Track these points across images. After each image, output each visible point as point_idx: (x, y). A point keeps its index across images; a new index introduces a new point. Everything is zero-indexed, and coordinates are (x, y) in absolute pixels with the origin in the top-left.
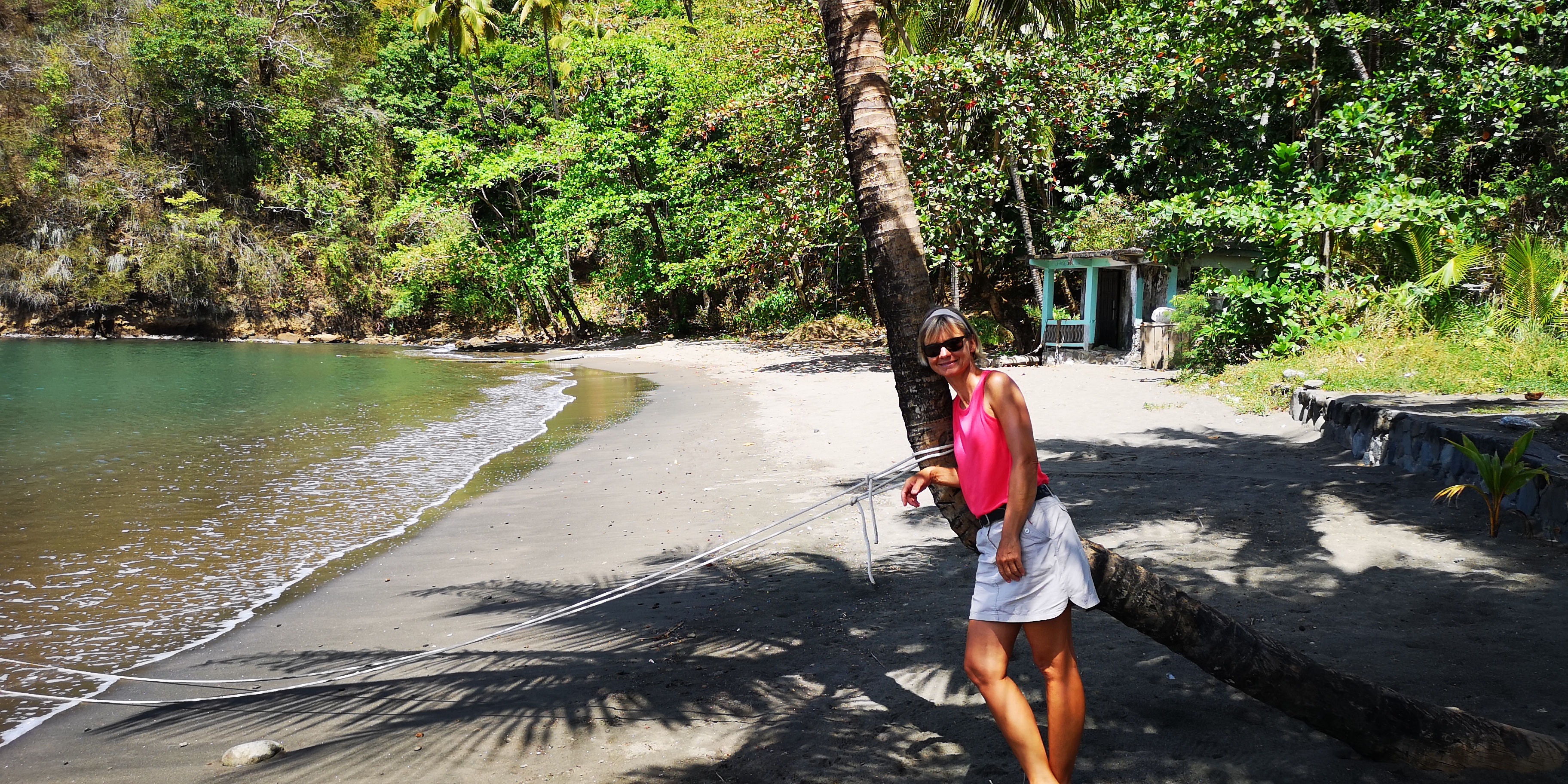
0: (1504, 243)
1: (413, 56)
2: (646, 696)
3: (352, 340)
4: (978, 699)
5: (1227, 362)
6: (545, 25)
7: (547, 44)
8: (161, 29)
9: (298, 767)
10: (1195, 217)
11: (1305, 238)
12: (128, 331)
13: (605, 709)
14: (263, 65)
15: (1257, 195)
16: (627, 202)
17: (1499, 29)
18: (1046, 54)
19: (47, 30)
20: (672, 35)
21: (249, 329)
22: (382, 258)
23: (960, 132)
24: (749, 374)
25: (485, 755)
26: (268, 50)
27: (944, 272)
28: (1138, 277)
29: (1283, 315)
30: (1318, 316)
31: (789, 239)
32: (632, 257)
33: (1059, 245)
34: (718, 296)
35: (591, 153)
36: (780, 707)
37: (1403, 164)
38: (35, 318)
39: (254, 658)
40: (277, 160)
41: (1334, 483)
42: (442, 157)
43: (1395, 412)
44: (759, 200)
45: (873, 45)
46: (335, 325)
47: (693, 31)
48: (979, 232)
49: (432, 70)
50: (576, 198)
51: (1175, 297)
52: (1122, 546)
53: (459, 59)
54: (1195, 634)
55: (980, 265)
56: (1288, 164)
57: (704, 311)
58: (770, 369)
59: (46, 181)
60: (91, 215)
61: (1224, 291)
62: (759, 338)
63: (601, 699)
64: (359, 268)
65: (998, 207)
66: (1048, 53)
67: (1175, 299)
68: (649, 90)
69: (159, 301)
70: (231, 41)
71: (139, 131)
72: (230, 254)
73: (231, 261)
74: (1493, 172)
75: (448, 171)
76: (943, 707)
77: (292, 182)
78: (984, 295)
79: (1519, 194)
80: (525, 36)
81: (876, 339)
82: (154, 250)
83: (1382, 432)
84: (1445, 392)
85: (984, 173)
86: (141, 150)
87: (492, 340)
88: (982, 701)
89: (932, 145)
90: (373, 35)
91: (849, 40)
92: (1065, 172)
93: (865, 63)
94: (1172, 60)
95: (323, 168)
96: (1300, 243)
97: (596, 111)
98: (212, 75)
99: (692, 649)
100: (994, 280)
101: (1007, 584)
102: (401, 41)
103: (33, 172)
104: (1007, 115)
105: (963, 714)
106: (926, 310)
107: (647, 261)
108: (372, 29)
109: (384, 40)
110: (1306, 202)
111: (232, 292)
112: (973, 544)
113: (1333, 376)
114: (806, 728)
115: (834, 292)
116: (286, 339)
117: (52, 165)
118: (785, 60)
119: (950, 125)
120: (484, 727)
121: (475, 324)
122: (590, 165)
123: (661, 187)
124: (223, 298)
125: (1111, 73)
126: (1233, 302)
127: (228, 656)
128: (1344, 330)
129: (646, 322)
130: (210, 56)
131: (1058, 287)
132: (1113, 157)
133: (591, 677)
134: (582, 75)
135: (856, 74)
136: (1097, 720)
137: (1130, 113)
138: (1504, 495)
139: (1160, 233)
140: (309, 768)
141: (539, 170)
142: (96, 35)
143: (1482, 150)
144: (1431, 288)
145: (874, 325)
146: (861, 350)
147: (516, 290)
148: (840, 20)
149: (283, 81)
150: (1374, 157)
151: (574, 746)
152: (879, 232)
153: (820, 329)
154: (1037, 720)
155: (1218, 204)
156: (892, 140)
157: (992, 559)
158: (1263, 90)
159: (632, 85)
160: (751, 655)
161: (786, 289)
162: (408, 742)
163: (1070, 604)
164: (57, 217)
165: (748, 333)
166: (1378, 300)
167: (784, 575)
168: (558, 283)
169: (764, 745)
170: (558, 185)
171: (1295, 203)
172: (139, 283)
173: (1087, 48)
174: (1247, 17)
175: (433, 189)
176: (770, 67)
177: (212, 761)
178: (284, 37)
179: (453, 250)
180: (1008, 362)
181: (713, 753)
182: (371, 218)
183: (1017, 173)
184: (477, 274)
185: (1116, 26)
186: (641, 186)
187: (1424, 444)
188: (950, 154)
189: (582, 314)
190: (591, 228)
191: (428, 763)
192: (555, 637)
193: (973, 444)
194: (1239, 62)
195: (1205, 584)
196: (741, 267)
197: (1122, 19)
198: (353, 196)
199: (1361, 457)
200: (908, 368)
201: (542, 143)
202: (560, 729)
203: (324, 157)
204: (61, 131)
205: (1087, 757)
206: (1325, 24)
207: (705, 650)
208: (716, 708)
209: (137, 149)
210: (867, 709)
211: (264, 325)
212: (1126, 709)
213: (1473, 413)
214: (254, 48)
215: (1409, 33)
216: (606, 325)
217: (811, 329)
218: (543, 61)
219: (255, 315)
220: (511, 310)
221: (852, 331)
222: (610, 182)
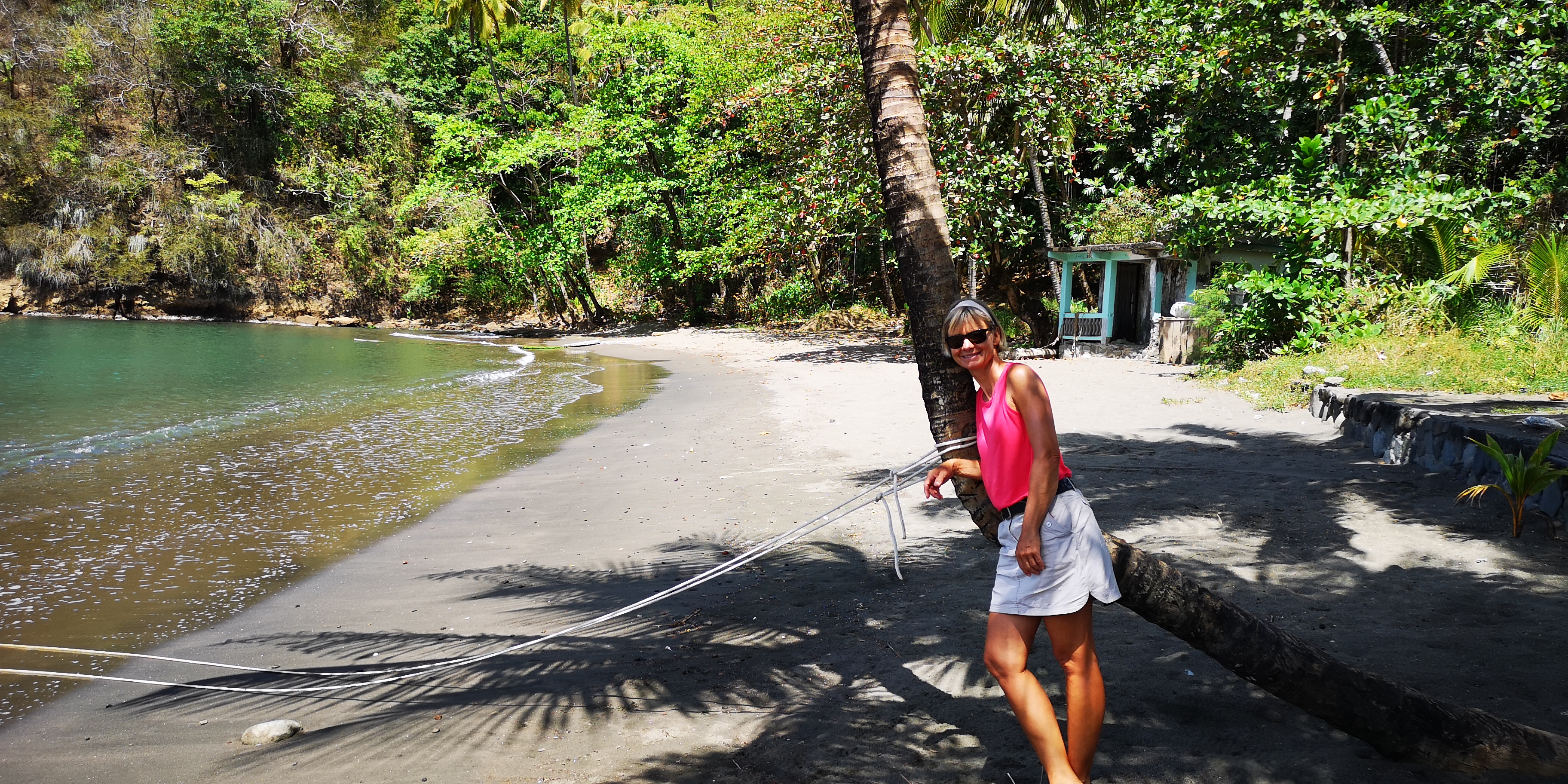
0: (1529, 241)
1: (434, 41)
2: (663, 682)
3: (370, 324)
4: (997, 692)
5: (1247, 358)
6: (565, 11)
7: (567, 30)
8: (183, 11)
9: (318, 746)
10: (1215, 210)
11: (1327, 234)
12: (148, 311)
13: (623, 697)
14: (284, 48)
15: (1280, 189)
16: (645, 189)
17: (1528, 25)
18: (1069, 45)
19: (71, 11)
20: (692, 22)
21: (267, 311)
22: (401, 242)
23: (981, 121)
24: (765, 363)
25: (503, 739)
26: (290, 32)
27: (963, 263)
28: (1157, 270)
29: (1304, 311)
30: (1339, 313)
31: (806, 228)
32: (649, 244)
33: (1077, 237)
34: (734, 284)
35: (610, 140)
36: (797, 696)
37: (1427, 160)
38: (57, 297)
39: (272, 638)
40: (297, 143)
41: (1355, 481)
42: (461, 142)
43: (1417, 411)
44: (777, 189)
45: (902, 34)
46: (353, 308)
47: (713, 18)
48: (998, 224)
49: (452, 54)
50: (594, 185)
51: (1195, 291)
52: (1141, 541)
53: (479, 43)
54: (1217, 631)
55: (998, 257)
56: (1311, 158)
57: (720, 299)
58: (786, 358)
59: (69, 161)
60: (112, 195)
61: (1245, 285)
62: (774, 327)
63: (618, 685)
64: (377, 251)
65: (1017, 199)
66: (1070, 44)
67: (1195, 293)
68: (669, 77)
69: (180, 282)
70: (253, 23)
71: (161, 112)
72: (250, 236)
73: (250, 243)
74: (1518, 169)
75: (467, 156)
76: (960, 699)
77: (312, 165)
78: (1002, 287)
79: (1545, 192)
80: (545, 22)
81: (892, 330)
82: (175, 232)
83: (1404, 430)
84: (1468, 391)
85: (1003, 165)
86: (163, 131)
87: (508, 326)
88: (1001, 693)
89: (951, 136)
90: (394, 19)
91: (878, 29)
92: (1084, 163)
93: (894, 52)
94: (1195, 53)
95: (343, 152)
96: (1322, 239)
97: (615, 97)
98: (234, 57)
99: (709, 637)
100: (1012, 271)
101: (1027, 578)
102: (422, 25)
103: (55, 152)
104: (1028, 107)
105: (980, 706)
106: (951, 301)
107: (664, 248)
108: (393, 13)
109: (405, 24)
110: (1329, 197)
111: (251, 274)
112: (995, 536)
113: (1354, 373)
114: (823, 717)
115: (851, 282)
116: (305, 322)
117: (75, 145)
118: (806, 48)
119: (969, 115)
120: (501, 711)
121: (492, 309)
122: (608, 151)
123: (679, 175)
124: (243, 279)
125: (1134, 66)
126: (1254, 297)
127: (247, 635)
128: (1365, 327)
129: (662, 310)
130: (233, 38)
131: (1076, 280)
132: (1134, 150)
133: (607, 663)
134: (601, 61)
135: (885, 62)
136: (1116, 715)
137: (1152, 105)
138: (1528, 495)
139: (1180, 228)
140: (328, 749)
141: (558, 155)
142: (119, 16)
143: (1508, 147)
144: (1454, 286)
145: (890, 315)
146: (876, 341)
147: (533, 276)
148: (869, 8)
149: (304, 64)
150: (1399, 153)
151: (592, 731)
152: (905, 222)
153: (836, 319)
154: (1056, 714)
155: (1240, 198)
156: (919, 129)
157: (1012, 552)
158: (1287, 83)
159: (652, 72)
160: (767, 644)
161: (802, 279)
162: (427, 725)
163: (1091, 599)
164: (79, 197)
165: (764, 322)
166: (1401, 298)
167: (800, 564)
168: (575, 269)
169: (782, 734)
170: (576, 172)
171: (1318, 198)
172: (159, 264)
173: (1110, 39)
174: (1274, 11)
175: (451, 174)
176: (790, 55)
177: (232, 740)
178: (305, 20)
179: (471, 234)
180: (1025, 355)
181: (729, 741)
182: (389, 202)
183: (1036, 164)
184: (494, 259)
185: (1140, 18)
186: (659, 174)
187: (1447, 443)
188: (970, 145)
189: (599, 301)
190: (608, 215)
191: (447, 745)
192: (572, 622)
193: (996, 435)
194: (1265, 55)
195: (1225, 580)
196: (758, 256)
197: (1145, 11)
198: (372, 179)
199: (1382, 455)
200: (932, 359)
201: (561, 130)
202: (577, 714)
203: (344, 140)
204: (84, 111)
205: (1105, 752)
206: (1352, 18)
207: (721, 638)
208: (734, 696)
209: (159, 130)
210: (884, 700)
211: (283, 307)
212: (1145, 705)
213: (1498, 413)
214: (275, 31)
215: (1436, 28)
216: (622, 312)
217: (827, 319)
218: (562, 47)
219: (274, 297)
220: (528, 296)
221: (868, 321)
222: (628, 169)
